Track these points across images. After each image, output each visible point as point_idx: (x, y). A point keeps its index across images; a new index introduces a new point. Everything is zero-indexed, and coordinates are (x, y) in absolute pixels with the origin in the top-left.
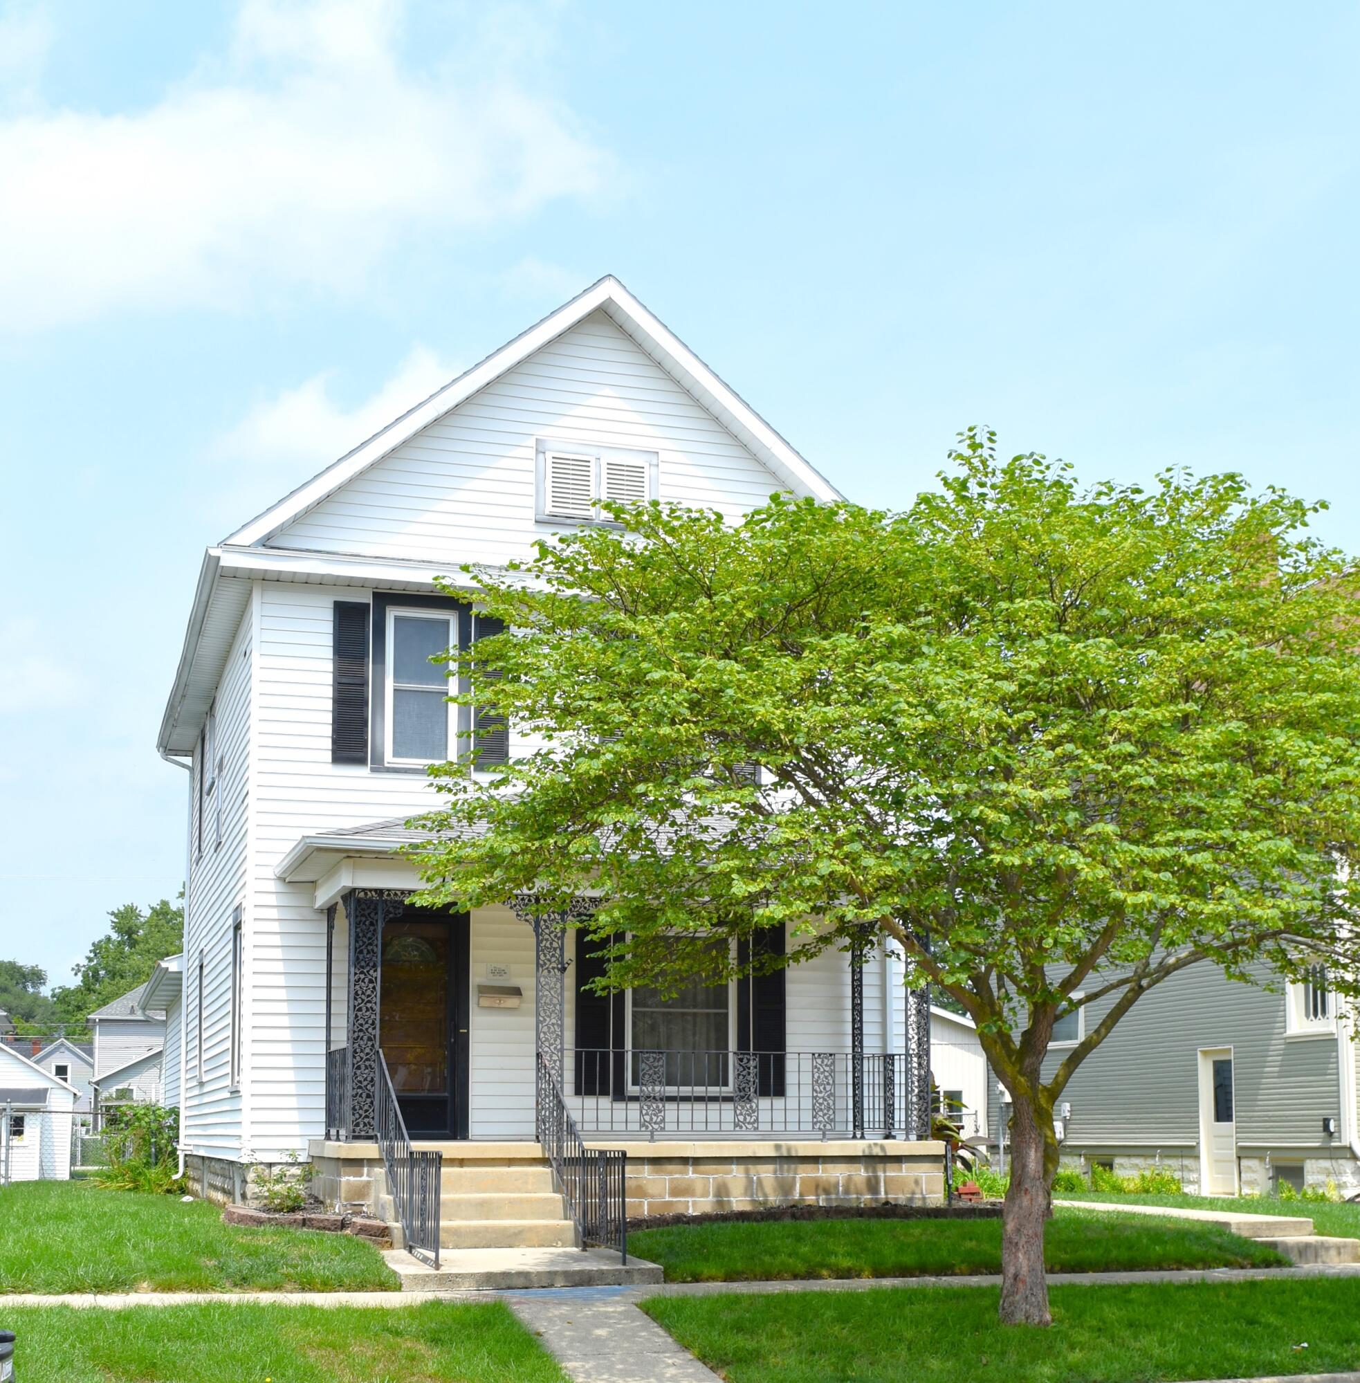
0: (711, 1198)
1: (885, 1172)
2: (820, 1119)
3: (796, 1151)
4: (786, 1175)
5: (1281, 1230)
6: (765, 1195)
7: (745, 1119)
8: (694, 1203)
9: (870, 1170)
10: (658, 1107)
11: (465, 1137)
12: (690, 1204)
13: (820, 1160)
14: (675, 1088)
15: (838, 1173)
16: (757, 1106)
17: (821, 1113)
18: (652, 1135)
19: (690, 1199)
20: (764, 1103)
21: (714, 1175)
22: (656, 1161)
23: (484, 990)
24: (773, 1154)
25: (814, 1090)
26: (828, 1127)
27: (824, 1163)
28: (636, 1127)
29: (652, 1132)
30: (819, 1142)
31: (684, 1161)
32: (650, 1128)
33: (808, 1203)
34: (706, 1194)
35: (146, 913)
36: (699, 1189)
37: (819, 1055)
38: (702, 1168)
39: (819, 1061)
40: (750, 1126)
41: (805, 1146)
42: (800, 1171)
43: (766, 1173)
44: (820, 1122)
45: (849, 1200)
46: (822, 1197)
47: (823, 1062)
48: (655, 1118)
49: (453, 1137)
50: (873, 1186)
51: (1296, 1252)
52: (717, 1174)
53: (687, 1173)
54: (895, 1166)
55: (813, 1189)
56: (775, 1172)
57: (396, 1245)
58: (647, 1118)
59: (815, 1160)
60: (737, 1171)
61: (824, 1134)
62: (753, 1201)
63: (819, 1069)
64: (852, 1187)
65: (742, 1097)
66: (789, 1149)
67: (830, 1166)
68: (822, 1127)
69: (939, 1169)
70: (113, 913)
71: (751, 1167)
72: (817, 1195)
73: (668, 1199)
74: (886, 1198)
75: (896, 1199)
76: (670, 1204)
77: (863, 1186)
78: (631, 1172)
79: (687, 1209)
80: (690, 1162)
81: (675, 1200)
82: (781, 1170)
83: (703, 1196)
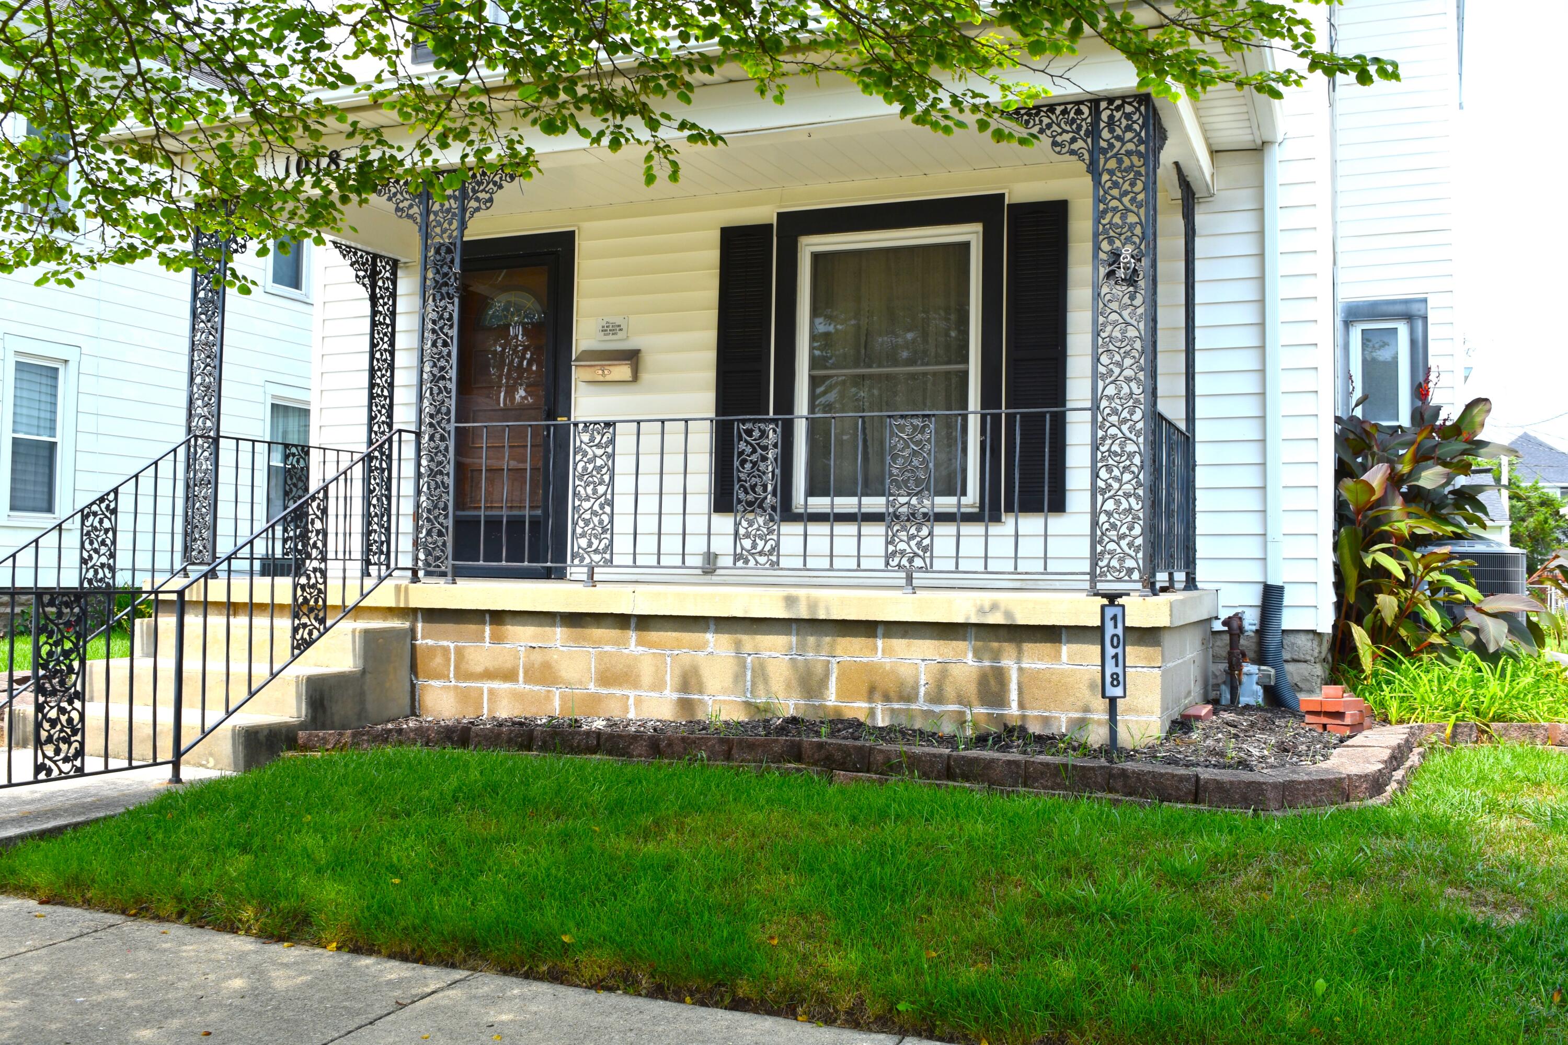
0: (671, 695)
1: (1019, 660)
2: (902, 546)
3: (827, 609)
4: (810, 655)
6: (770, 695)
7: (754, 546)
8: (639, 701)
9: (987, 655)
12: (631, 701)
13: (880, 631)
15: (917, 657)
17: (903, 535)
18: (591, 575)
19: (632, 694)
21: (675, 649)
22: (575, 620)
24: (780, 613)
26: (918, 562)
27: (887, 635)
29: (591, 568)
31: (622, 621)
32: (587, 560)
33: (853, 717)
34: (658, 686)
36: (647, 676)
38: (654, 636)
40: (762, 560)
42: (839, 652)
43: (774, 651)
44: (903, 553)
45: (940, 716)
46: (883, 707)
50: (992, 688)
52: (679, 647)
53: (625, 644)
54: (1045, 648)
55: (864, 689)
56: (790, 650)
59: (868, 628)
60: (717, 646)
61: (909, 578)
62: (747, 705)
64: (950, 691)
66: (813, 606)
67: (899, 644)
68: (904, 562)
71: (745, 638)
72: (872, 703)
73: (593, 688)
74: (1024, 717)
75: (1046, 721)
76: (596, 699)
77: (971, 690)
78: (535, 638)
79: (626, 710)
80: (633, 623)
81: (603, 691)
82: (802, 647)
83: (654, 689)
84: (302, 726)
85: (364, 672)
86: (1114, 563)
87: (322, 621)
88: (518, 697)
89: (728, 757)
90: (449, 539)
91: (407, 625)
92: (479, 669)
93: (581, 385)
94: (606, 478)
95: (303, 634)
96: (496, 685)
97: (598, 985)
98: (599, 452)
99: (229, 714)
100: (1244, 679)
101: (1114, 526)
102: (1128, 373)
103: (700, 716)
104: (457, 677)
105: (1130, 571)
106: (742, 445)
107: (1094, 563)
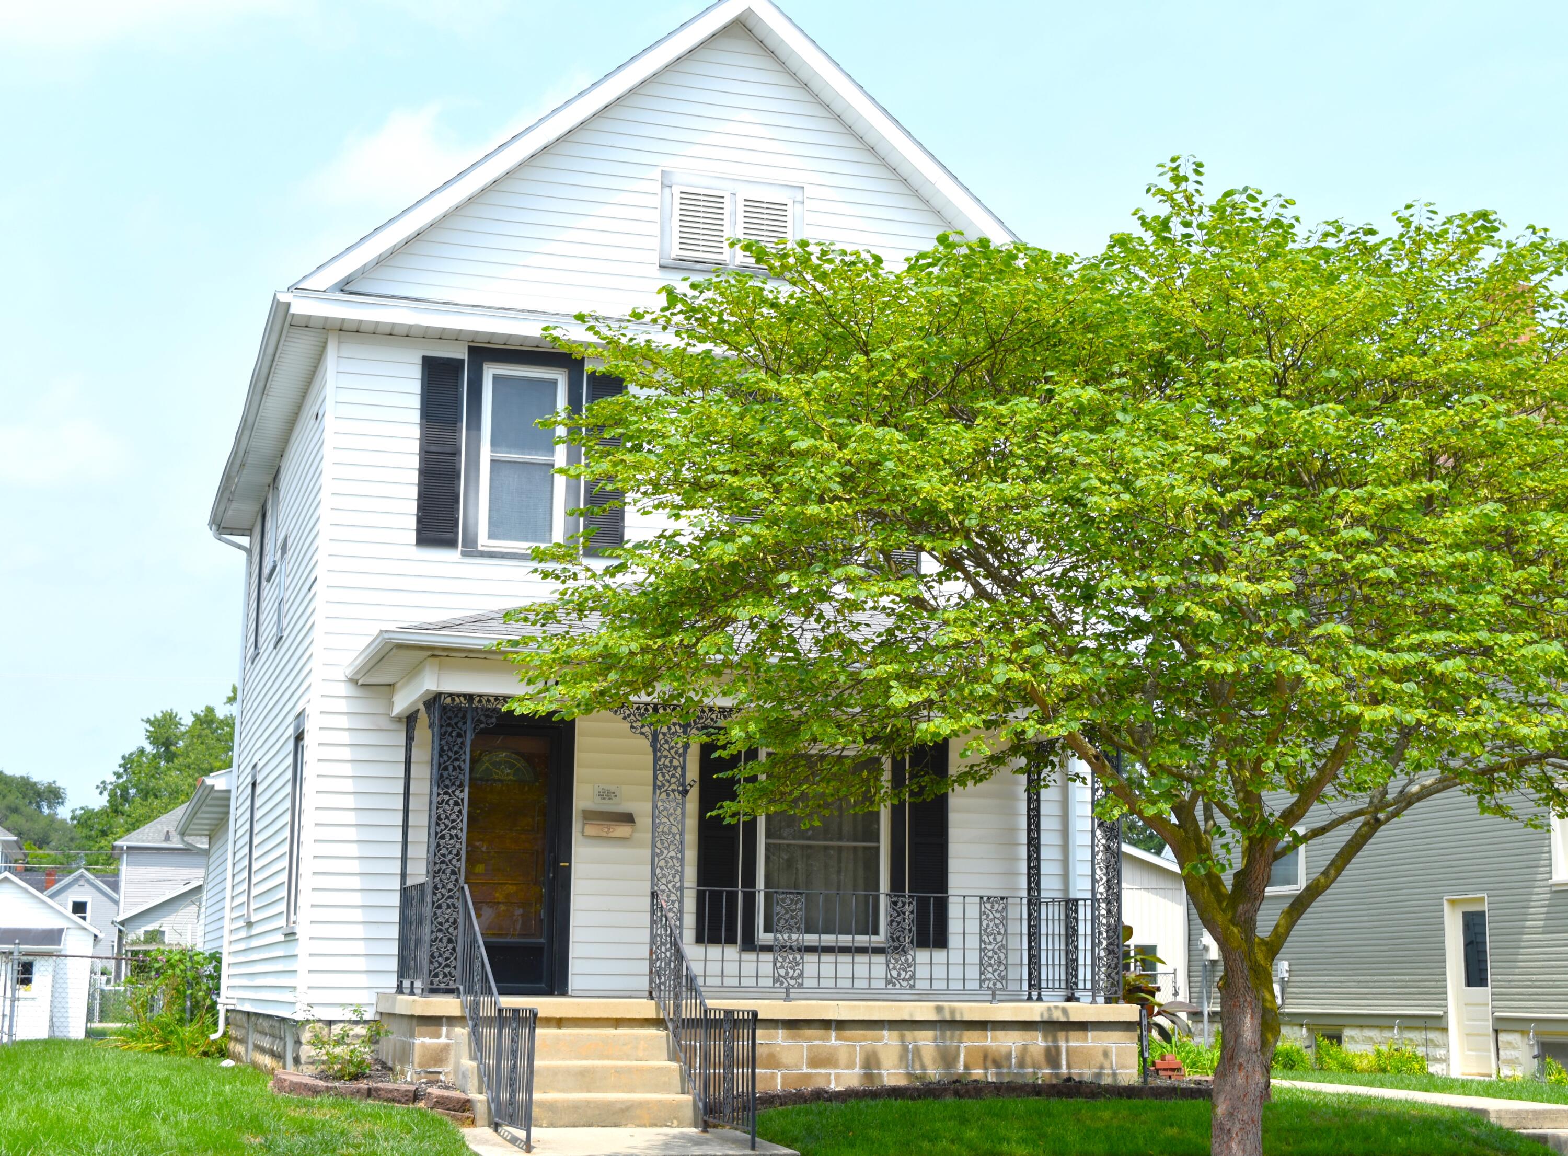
0: (858, 1070)
1: (1067, 1041)
2: (989, 976)
3: (961, 1014)
4: (948, 1043)
5: (1552, 1120)
6: (923, 1067)
7: (899, 975)
8: (838, 1076)
9: (1050, 1039)
10: (795, 958)
11: (563, 992)
12: (832, 1077)
13: (989, 1026)
14: (816, 937)
15: (1010, 1042)
16: (914, 960)
17: (990, 969)
18: (788, 993)
19: (832, 1071)
20: (922, 956)
21: (861, 1042)
22: (792, 1024)
23: (590, 816)
24: (932, 1016)
25: (981, 941)
26: (999, 985)
27: (993, 1029)
28: (769, 982)
29: (788, 989)
30: (988, 1004)
31: (826, 1024)
32: (786, 984)
33: (974, 1078)
34: (851, 1066)
35: (187, 720)
36: (843, 1059)
37: (989, 898)
38: (848, 1033)
39: (988, 906)
40: (905, 984)
41: (970, 1008)
42: (965, 1039)
43: (925, 1040)
44: (990, 979)
45: (1023, 1075)
46: (992, 1071)
47: (992, 907)
48: (791, 972)
49: (549, 992)
50: (1052, 1057)
52: (865, 1040)
53: (829, 1039)
54: (1080, 1034)
55: (981, 1060)
56: (935, 1039)
57: (478, 1122)
58: (782, 972)
59: (982, 1025)
60: (889, 1038)
61: (994, 995)
62: (909, 1075)
63: (988, 916)
64: (1028, 1060)
65: (896, 948)
66: (953, 1011)
67: (1000, 1034)
68: (991, 985)
69: (1132, 1038)
70: (148, 721)
71: (908, 1033)
72: (986, 1068)
73: (805, 1070)
74: (1070, 1073)
75: (1081, 1075)
76: (808, 1076)
77: (1041, 1058)
78: (762, 1037)
79: (829, 1082)
80: (833, 1026)
81: (814, 1071)
82: (943, 1038)
83: (847, 1067)
103: (881, 1084)
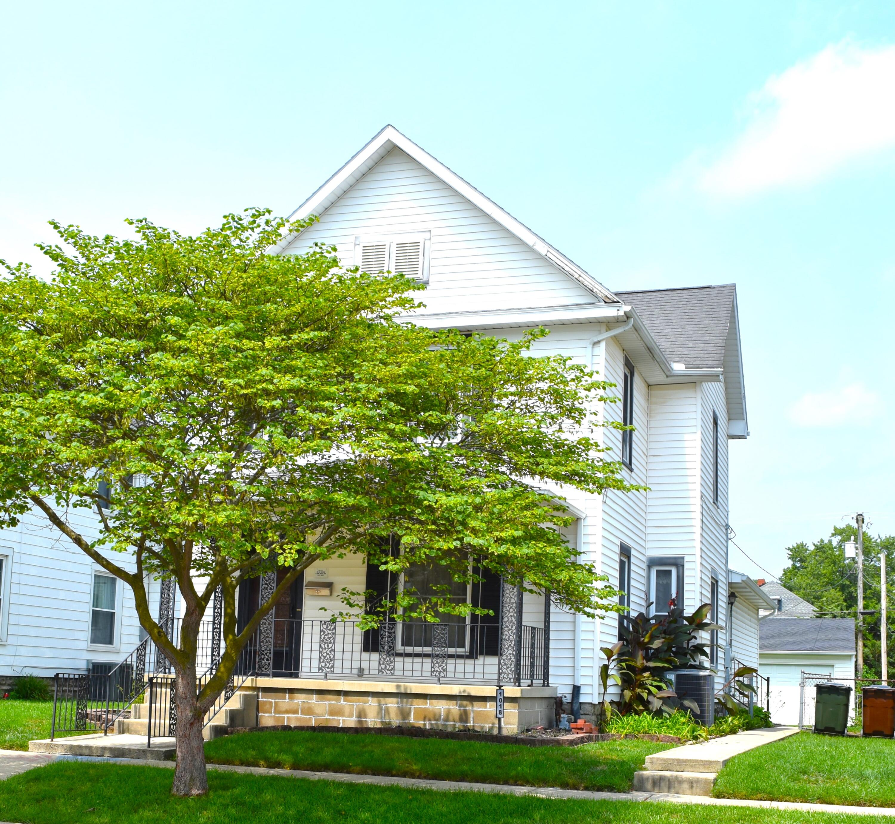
0: (354, 718)
1: (473, 707)
2: (437, 668)
3: (411, 690)
4: (404, 706)
6: (390, 718)
7: (386, 667)
8: (344, 721)
9: (463, 706)
12: (341, 721)
13: (428, 697)
15: (441, 706)
17: (437, 665)
18: (326, 676)
19: (341, 718)
21: (357, 703)
22: (320, 692)
23: (315, 585)
24: (394, 690)
26: (442, 674)
27: (431, 699)
29: (326, 674)
31: (338, 693)
32: (324, 671)
33: (418, 726)
34: (351, 716)
36: (347, 712)
38: (350, 698)
40: (388, 672)
41: (416, 687)
42: (414, 704)
43: (392, 703)
44: (437, 671)
45: (447, 726)
46: (428, 723)
50: (464, 717)
51: (650, 781)
52: (359, 702)
53: (340, 701)
54: (481, 703)
55: (423, 717)
56: (398, 703)
59: (424, 696)
60: (372, 702)
61: (439, 680)
62: (382, 722)
64: (451, 718)
66: (406, 688)
67: (435, 702)
68: (437, 674)
69: (514, 707)
71: (382, 699)
72: (425, 721)
73: (327, 717)
74: (473, 726)
75: (482, 727)
76: (328, 720)
77: (457, 717)
78: (305, 699)
79: (339, 724)
80: (342, 693)
81: (331, 718)
82: (402, 702)
83: (349, 717)
84: (228, 726)
85: (244, 709)
86: (505, 676)
87: (232, 691)
88: (298, 719)
89: (381, 733)
90: (271, 662)
91: (255, 693)
92: (284, 709)
93: (307, 597)
94: (332, 641)
95: (228, 694)
96: (290, 715)
97: (358, 773)
98: (330, 632)
99: (210, 720)
100: (562, 719)
101: (505, 664)
102: (511, 614)
103: (365, 726)
104: (275, 713)
105: (510, 679)
106: (382, 632)
107: (499, 677)
